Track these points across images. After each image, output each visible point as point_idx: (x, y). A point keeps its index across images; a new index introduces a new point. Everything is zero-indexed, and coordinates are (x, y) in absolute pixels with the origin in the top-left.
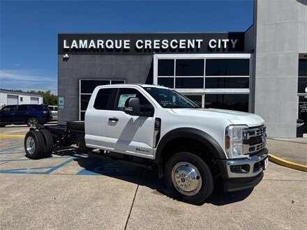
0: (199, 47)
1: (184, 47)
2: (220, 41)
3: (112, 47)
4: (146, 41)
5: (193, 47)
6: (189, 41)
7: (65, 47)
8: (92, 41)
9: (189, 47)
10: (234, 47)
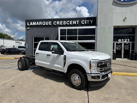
0: (78, 24)
1: (72, 24)
2: (86, 21)
3: (45, 24)
4: (57, 22)
5: (75, 24)
6: (74, 21)
7: (28, 25)
8: (38, 22)
9: (74, 24)
10: (91, 23)
